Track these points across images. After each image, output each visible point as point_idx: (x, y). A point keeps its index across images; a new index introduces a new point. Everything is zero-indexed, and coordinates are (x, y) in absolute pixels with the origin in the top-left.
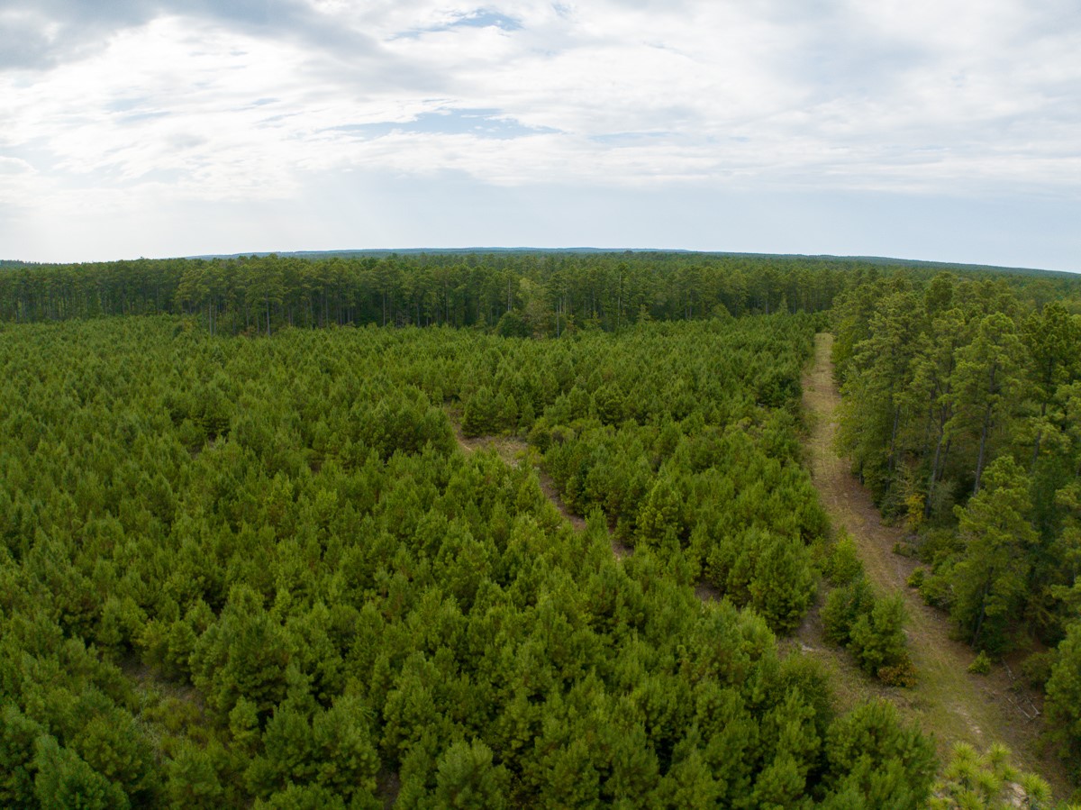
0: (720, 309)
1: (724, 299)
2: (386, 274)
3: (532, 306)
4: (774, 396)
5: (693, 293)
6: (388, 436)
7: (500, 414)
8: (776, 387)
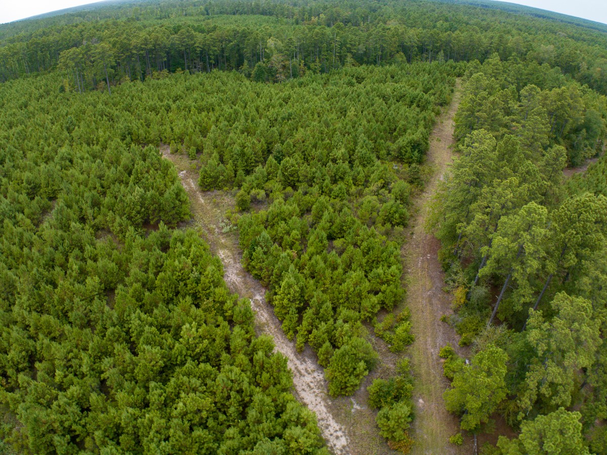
0: (400, 57)
1: (404, 49)
2: (184, 38)
3: (276, 57)
4: (407, 156)
5: (382, 46)
6: (143, 209)
7: (221, 177)
8: (409, 149)
